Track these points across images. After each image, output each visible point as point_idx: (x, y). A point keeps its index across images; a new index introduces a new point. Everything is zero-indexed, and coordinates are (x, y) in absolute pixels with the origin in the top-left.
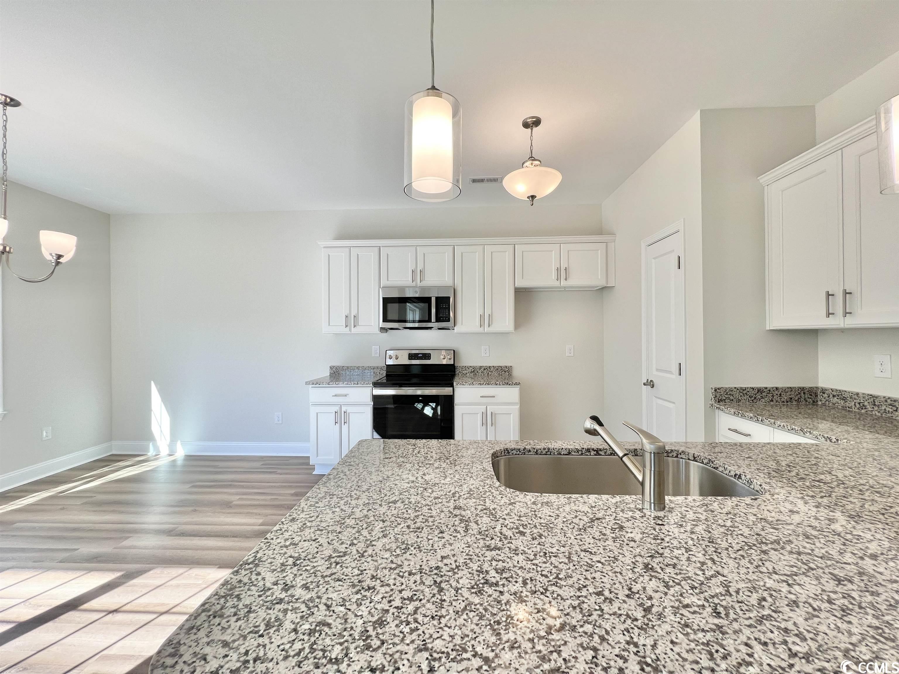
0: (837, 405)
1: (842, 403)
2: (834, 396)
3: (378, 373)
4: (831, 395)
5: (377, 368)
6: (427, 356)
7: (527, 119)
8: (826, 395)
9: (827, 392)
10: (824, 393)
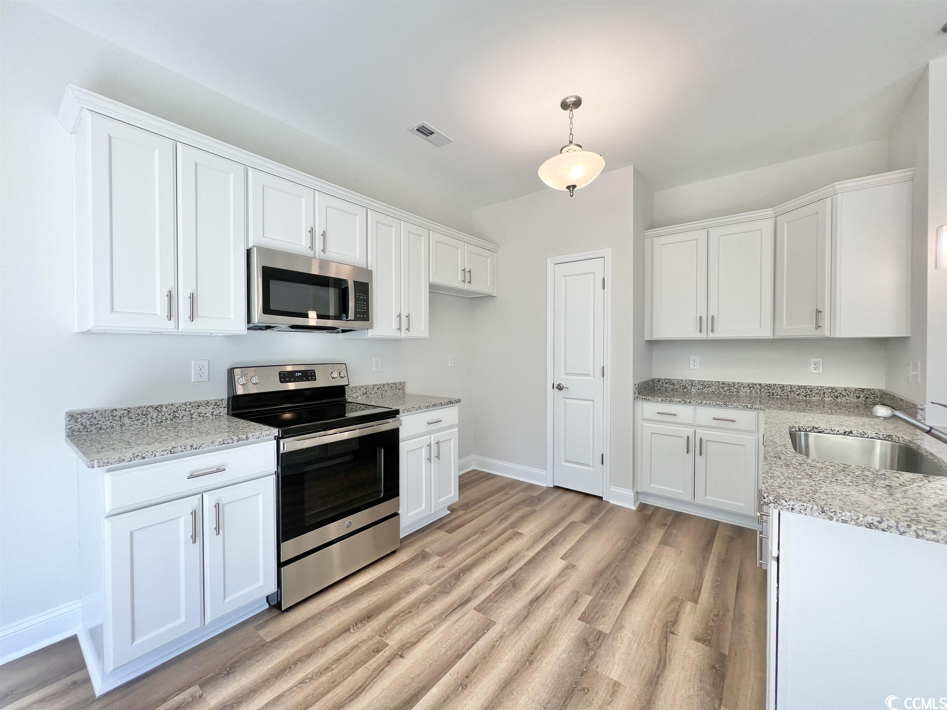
0: (668, 388)
1: (672, 387)
2: (666, 383)
3: (209, 415)
4: (664, 383)
5: (207, 403)
6: (309, 375)
7: (567, 98)
8: (661, 383)
9: (661, 381)
10: (659, 382)
